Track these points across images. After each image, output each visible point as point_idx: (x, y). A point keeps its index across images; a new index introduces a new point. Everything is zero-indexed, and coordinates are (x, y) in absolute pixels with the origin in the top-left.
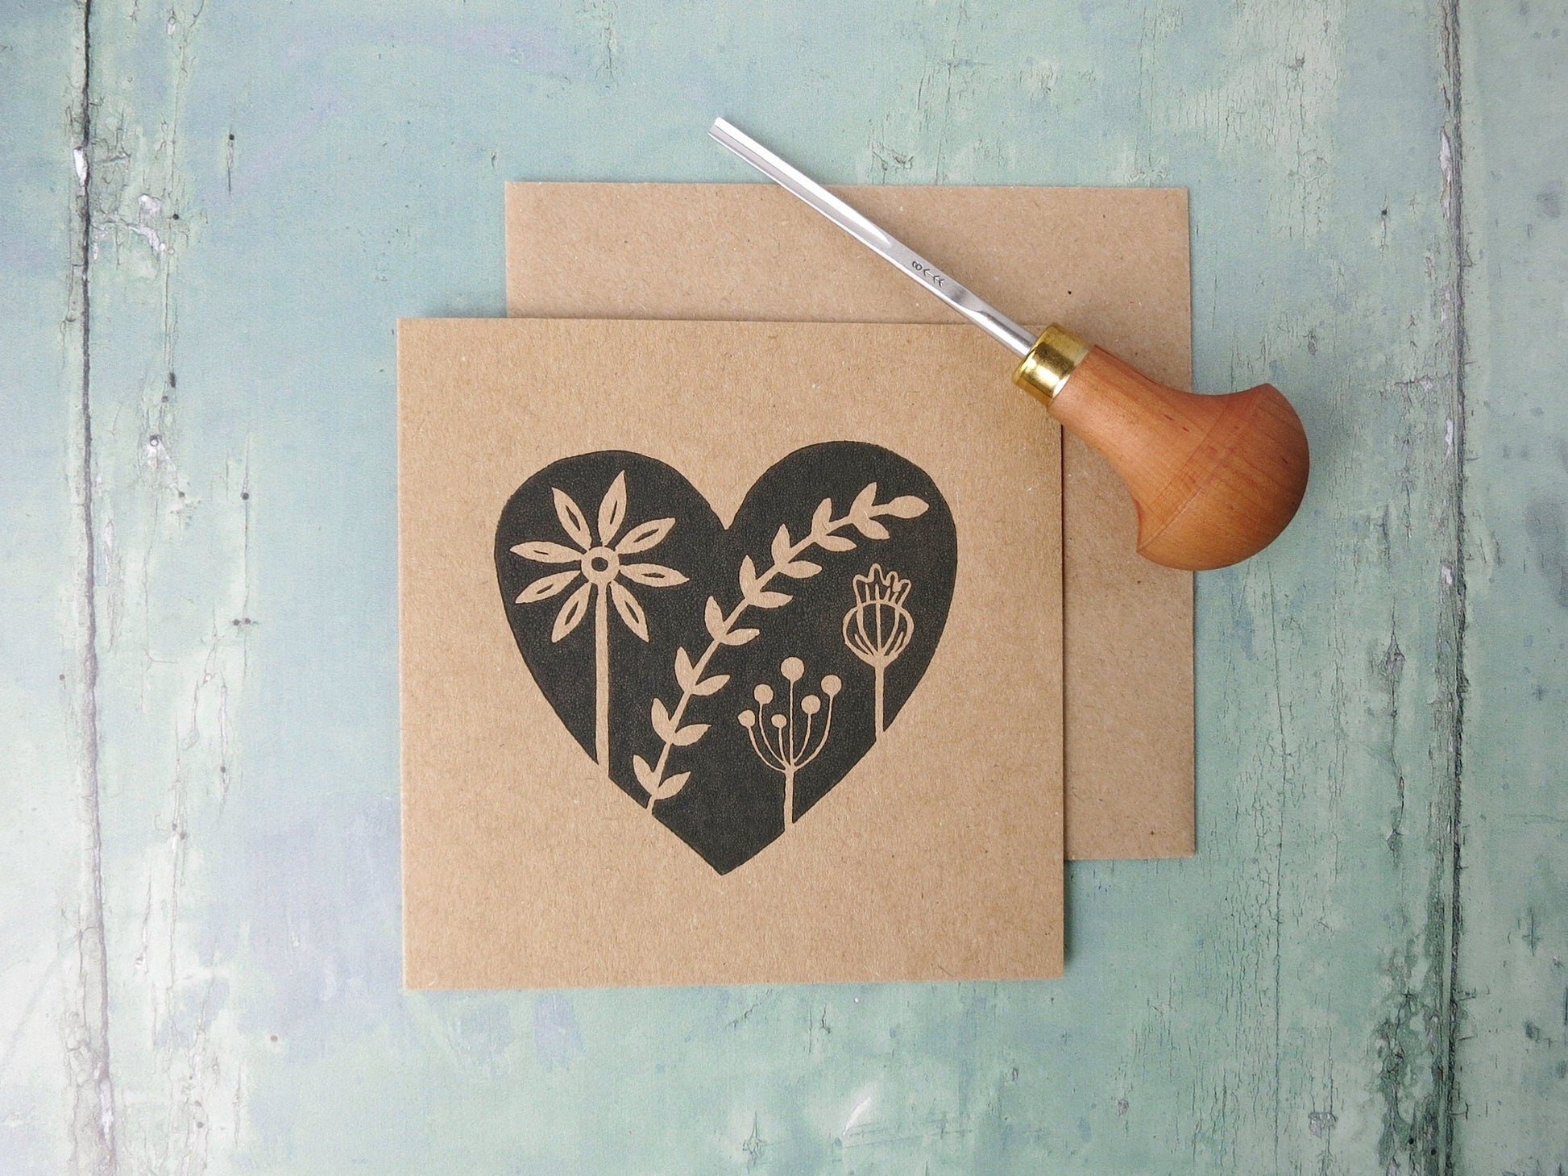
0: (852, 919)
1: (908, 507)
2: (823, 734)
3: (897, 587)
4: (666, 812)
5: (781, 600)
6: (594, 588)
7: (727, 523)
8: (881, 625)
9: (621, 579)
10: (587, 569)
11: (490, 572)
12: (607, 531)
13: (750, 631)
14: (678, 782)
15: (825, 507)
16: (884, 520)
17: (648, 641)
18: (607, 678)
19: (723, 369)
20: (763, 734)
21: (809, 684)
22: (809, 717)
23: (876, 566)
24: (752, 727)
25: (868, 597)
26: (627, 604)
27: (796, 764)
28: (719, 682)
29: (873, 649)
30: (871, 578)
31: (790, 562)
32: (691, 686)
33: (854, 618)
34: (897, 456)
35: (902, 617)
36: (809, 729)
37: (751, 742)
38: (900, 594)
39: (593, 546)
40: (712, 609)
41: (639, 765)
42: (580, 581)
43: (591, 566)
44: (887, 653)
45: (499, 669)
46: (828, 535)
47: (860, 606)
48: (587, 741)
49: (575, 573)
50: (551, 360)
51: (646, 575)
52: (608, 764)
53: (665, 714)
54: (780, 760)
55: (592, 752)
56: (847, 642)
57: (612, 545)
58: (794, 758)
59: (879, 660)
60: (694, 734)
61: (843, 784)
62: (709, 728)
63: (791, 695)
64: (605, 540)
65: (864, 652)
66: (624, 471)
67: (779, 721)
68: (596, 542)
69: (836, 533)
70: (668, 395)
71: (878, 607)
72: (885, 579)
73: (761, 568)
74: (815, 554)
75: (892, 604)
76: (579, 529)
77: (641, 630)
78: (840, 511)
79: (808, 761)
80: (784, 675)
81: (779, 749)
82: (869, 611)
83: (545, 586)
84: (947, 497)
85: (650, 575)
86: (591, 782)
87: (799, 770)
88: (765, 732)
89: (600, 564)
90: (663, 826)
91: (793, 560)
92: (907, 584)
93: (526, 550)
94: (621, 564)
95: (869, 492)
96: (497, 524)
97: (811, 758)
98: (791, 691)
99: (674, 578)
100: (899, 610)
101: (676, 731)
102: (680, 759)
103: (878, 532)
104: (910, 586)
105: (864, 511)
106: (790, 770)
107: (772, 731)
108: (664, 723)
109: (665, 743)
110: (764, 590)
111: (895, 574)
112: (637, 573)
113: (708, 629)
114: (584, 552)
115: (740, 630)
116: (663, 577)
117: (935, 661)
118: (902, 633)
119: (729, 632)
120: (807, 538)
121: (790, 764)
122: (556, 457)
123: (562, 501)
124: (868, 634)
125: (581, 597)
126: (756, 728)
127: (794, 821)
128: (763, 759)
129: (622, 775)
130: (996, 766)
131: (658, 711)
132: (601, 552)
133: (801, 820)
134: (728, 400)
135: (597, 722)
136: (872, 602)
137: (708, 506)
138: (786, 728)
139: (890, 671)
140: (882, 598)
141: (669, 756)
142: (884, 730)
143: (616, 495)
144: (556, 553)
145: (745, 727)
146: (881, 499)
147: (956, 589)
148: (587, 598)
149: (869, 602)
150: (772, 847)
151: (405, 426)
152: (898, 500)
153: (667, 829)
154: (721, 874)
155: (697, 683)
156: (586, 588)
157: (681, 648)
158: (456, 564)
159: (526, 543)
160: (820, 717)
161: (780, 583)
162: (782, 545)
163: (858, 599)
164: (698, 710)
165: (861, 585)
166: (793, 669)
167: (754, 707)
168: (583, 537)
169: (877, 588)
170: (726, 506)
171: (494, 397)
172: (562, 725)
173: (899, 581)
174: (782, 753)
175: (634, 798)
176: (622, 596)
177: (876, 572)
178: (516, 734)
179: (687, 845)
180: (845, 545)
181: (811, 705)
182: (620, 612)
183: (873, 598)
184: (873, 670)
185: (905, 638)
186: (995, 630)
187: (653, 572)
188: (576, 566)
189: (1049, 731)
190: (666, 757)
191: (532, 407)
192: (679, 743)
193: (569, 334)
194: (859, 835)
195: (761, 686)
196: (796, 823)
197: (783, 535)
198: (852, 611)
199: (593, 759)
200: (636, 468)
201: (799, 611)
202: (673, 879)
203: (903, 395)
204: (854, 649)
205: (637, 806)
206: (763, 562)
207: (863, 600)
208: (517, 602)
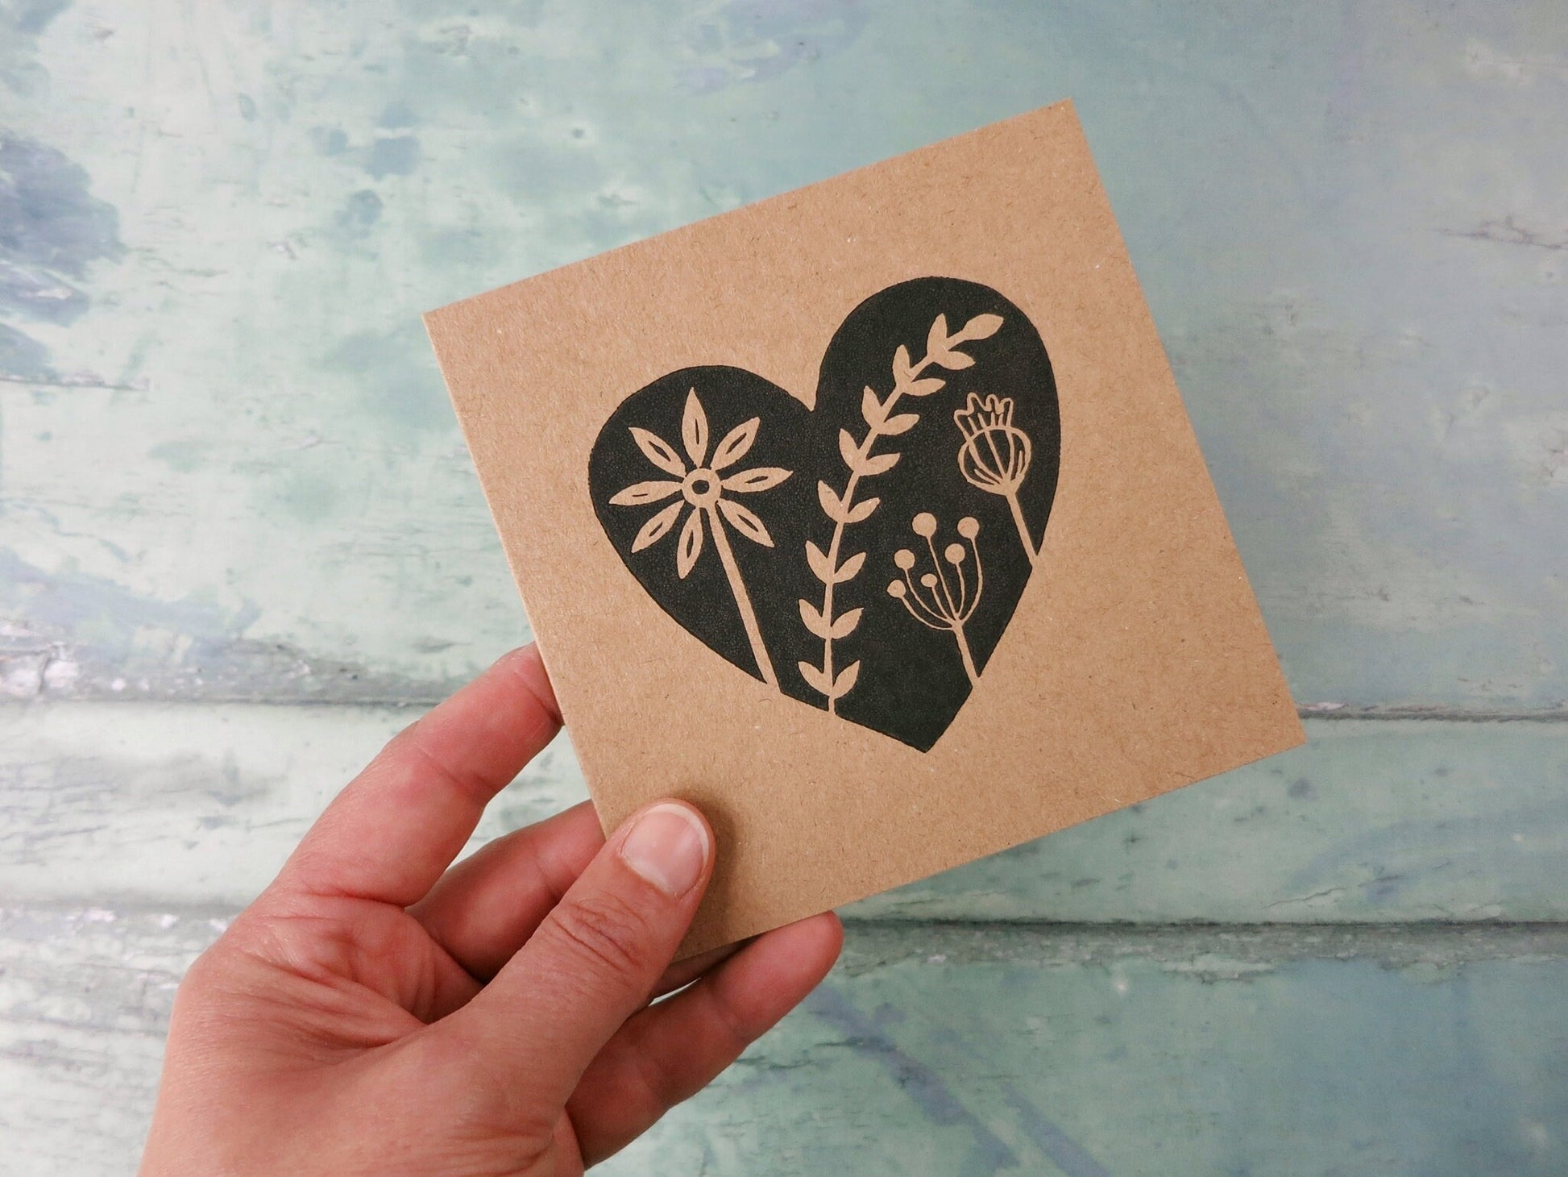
0: (1071, 753)
1: (984, 326)
2: (978, 579)
3: (1000, 408)
4: (848, 708)
5: (889, 461)
6: (703, 511)
7: (811, 405)
8: (997, 451)
9: (726, 494)
10: (691, 496)
11: (598, 531)
12: (697, 453)
13: (870, 502)
14: (851, 675)
15: (902, 355)
16: (965, 347)
17: (772, 545)
18: (746, 597)
19: (755, 254)
20: (918, 599)
21: (947, 534)
22: (958, 566)
23: (972, 395)
24: (905, 596)
25: (974, 428)
26: (740, 516)
27: (961, 618)
28: (857, 562)
29: (997, 478)
30: (971, 409)
31: (885, 421)
32: (831, 575)
33: (968, 455)
34: (955, 280)
35: (1016, 437)
36: (961, 578)
37: (908, 611)
38: (1006, 414)
39: (688, 471)
40: (826, 494)
41: (807, 670)
42: (688, 509)
43: (693, 492)
44: (1013, 477)
45: (638, 623)
46: (914, 381)
47: (970, 441)
48: (747, 664)
49: (680, 504)
50: (584, 303)
51: (749, 482)
52: (776, 679)
53: (815, 612)
54: (942, 618)
55: (756, 673)
56: (970, 480)
57: (706, 464)
58: (957, 611)
59: (1007, 486)
60: (850, 621)
61: (1014, 621)
62: (862, 611)
63: (932, 550)
64: (698, 461)
65: (990, 483)
66: (693, 388)
67: (929, 581)
68: (690, 466)
69: (922, 376)
70: (710, 298)
71: (988, 435)
72: (985, 405)
73: (859, 436)
74: (907, 404)
75: (1001, 427)
76: (669, 460)
77: (763, 537)
78: (917, 354)
79: (971, 611)
80: (919, 533)
81: (939, 609)
82: (981, 442)
83: (655, 527)
84: (1019, 305)
85: (754, 481)
86: (765, 704)
87: (966, 622)
88: (919, 596)
89: (701, 487)
90: (851, 723)
91: (889, 417)
92: (1009, 402)
93: (625, 497)
94: (721, 480)
95: (940, 324)
96: (587, 482)
97: (974, 606)
98: (931, 547)
99: (778, 476)
100: (1010, 431)
101: (832, 625)
102: (845, 652)
103: (962, 362)
104: (1012, 403)
105: (941, 346)
106: (957, 626)
107: (926, 593)
108: (816, 621)
109: (825, 640)
110: (869, 457)
111: (993, 396)
112: (739, 482)
113: (828, 514)
114: (681, 480)
115: (859, 504)
116: (766, 478)
117: (1064, 468)
118: (1021, 452)
119: (850, 510)
120: (894, 391)
121: (954, 619)
122: (622, 396)
123: (642, 437)
124: (987, 465)
125: (693, 524)
126: (909, 596)
127: (979, 674)
128: (927, 624)
129: (794, 686)
130: (1161, 551)
131: (807, 611)
132: (698, 475)
133: (985, 671)
134: (770, 283)
135: (751, 642)
136: (981, 432)
137: (785, 394)
138: (939, 585)
139: (1022, 494)
140: (988, 424)
141: (832, 651)
142: (1037, 554)
143: (694, 413)
144: (655, 490)
145: (898, 598)
146: (954, 328)
147: (1059, 392)
148: (700, 524)
149: (977, 433)
150: (966, 710)
151: (466, 417)
152: (971, 324)
153: (855, 724)
154: (924, 752)
155: (836, 571)
156: (696, 515)
157: (808, 542)
158: (561, 534)
159: (623, 491)
160: (968, 563)
161: (884, 445)
162: (872, 407)
163: (966, 434)
164: (845, 597)
165: (963, 419)
166: (925, 524)
167: (900, 574)
168: (675, 466)
169: (980, 416)
170: (803, 387)
171: (542, 359)
172: (719, 657)
173: (1000, 401)
174: (943, 611)
175: (813, 705)
176: (732, 510)
177: (974, 401)
178: (676, 680)
179: (881, 734)
180: (934, 385)
181: (955, 554)
182: (737, 528)
183: (980, 428)
184: (1004, 499)
185: (1026, 456)
186: (1112, 418)
187: (755, 477)
188: (678, 496)
189: (1203, 498)
190: (830, 654)
191: (582, 356)
192: (838, 637)
193: (594, 272)
194: (1048, 668)
195: (899, 552)
196: (982, 677)
197: (869, 396)
198: (964, 447)
199: (759, 679)
200: (703, 380)
201: (911, 466)
202: (879, 772)
203: (939, 219)
204: (979, 485)
205: (818, 711)
206: (860, 430)
207: (971, 433)
208: (633, 552)
